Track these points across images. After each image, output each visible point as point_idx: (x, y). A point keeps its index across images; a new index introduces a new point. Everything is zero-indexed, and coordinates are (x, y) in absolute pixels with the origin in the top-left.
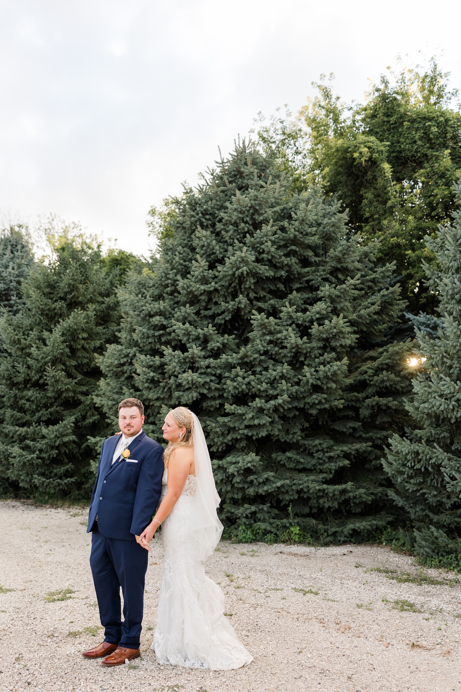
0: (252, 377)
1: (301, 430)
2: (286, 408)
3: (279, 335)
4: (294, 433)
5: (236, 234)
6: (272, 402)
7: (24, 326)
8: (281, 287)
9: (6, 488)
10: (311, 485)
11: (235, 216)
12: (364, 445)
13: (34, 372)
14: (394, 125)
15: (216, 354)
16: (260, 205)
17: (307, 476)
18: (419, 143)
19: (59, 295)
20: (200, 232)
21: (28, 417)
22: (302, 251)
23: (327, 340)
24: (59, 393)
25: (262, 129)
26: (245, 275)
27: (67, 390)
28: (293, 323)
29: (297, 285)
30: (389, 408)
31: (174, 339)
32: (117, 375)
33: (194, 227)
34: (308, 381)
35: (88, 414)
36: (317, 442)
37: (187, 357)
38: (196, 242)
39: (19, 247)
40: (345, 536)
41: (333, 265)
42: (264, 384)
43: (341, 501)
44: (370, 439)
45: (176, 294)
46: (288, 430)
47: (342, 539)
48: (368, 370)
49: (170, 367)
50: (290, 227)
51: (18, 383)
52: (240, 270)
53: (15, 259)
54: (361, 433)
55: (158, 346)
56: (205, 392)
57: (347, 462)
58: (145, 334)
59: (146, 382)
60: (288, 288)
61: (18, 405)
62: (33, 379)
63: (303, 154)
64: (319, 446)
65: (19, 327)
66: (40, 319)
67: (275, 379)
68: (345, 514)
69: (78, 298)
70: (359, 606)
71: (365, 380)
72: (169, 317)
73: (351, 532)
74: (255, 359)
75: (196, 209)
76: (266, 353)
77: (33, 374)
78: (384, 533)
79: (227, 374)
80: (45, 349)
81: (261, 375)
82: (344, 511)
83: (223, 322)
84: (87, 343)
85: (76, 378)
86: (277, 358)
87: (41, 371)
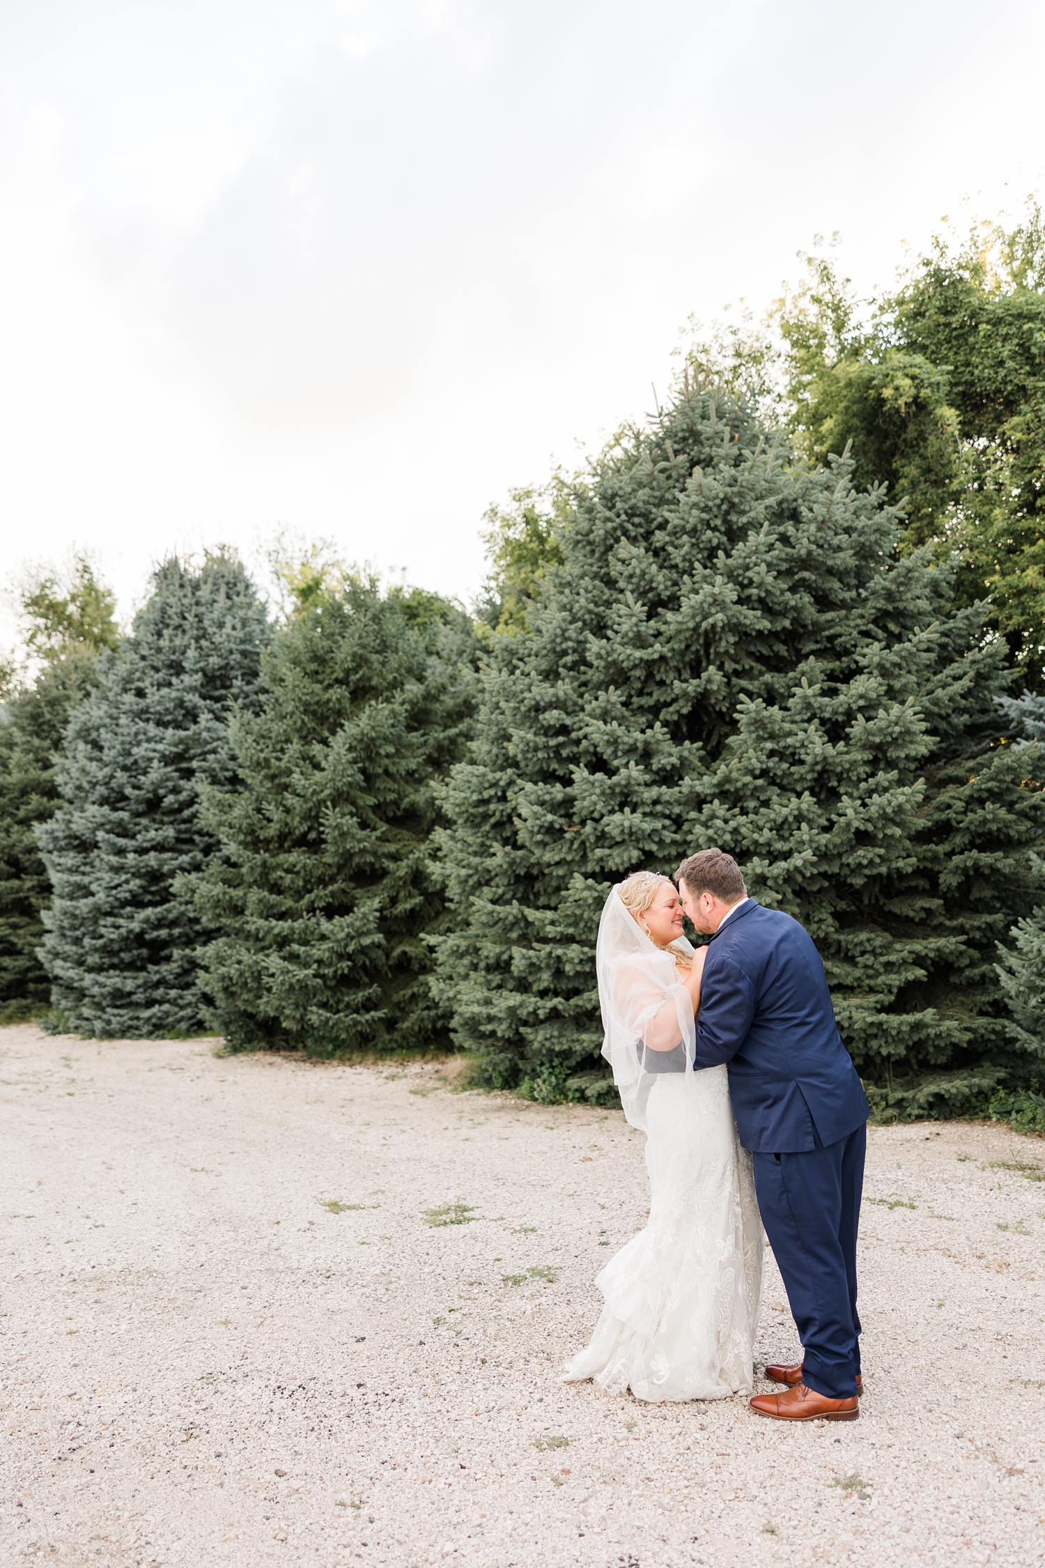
0: (743, 819)
1: (831, 914)
2: (808, 874)
3: (790, 741)
4: (821, 921)
5: (695, 552)
6: (782, 865)
7: (273, 735)
8: (782, 649)
9: (252, 1031)
10: (857, 1015)
11: (694, 517)
12: (953, 940)
13: (298, 819)
14: (960, 331)
15: (669, 777)
16: (740, 494)
17: (845, 999)
18: (1010, 364)
19: (335, 675)
20: (625, 549)
21: (288, 903)
22: (820, 581)
23: (879, 747)
24: (348, 856)
25: (695, 348)
26: (719, 629)
27: (363, 851)
28: (813, 716)
29: (814, 647)
30: (994, 870)
31: (587, 752)
32: (474, 822)
33: (612, 541)
34: (848, 824)
35: (402, 894)
36: (863, 936)
37: (618, 784)
38: (615, 569)
39: (240, 587)
40: (920, 1107)
41: (879, 606)
42: (766, 831)
43: (910, 1043)
44: (961, 930)
45: (582, 668)
46: (808, 915)
47: (916, 1112)
48: (952, 802)
49: (586, 803)
50: (800, 535)
51: (267, 841)
52: (711, 620)
53: (235, 610)
54: (942, 919)
55: (554, 766)
56: (654, 848)
57: (920, 973)
58: (531, 745)
59: (539, 832)
60: (793, 652)
61: (268, 880)
62: (297, 832)
63: (774, 395)
64: (867, 945)
65: (263, 737)
66: (303, 721)
67: (785, 820)
68: (916, 1067)
69: (369, 679)
70: (1004, 1228)
71: (948, 820)
72: (574, 711)
73: (931, 1099)
74: (745, 785)
75: (614, 506)
76: (764, 773)
77: (296, 823)
78: (993, 1100)
79: (693, 815)
80: (318, 776)
81: (756, 814)
82: (913, 1061)
83: (675, 717)
84: (394, 764)
85: (374, 829)
86: (785, 782)
87: (310, 816)
